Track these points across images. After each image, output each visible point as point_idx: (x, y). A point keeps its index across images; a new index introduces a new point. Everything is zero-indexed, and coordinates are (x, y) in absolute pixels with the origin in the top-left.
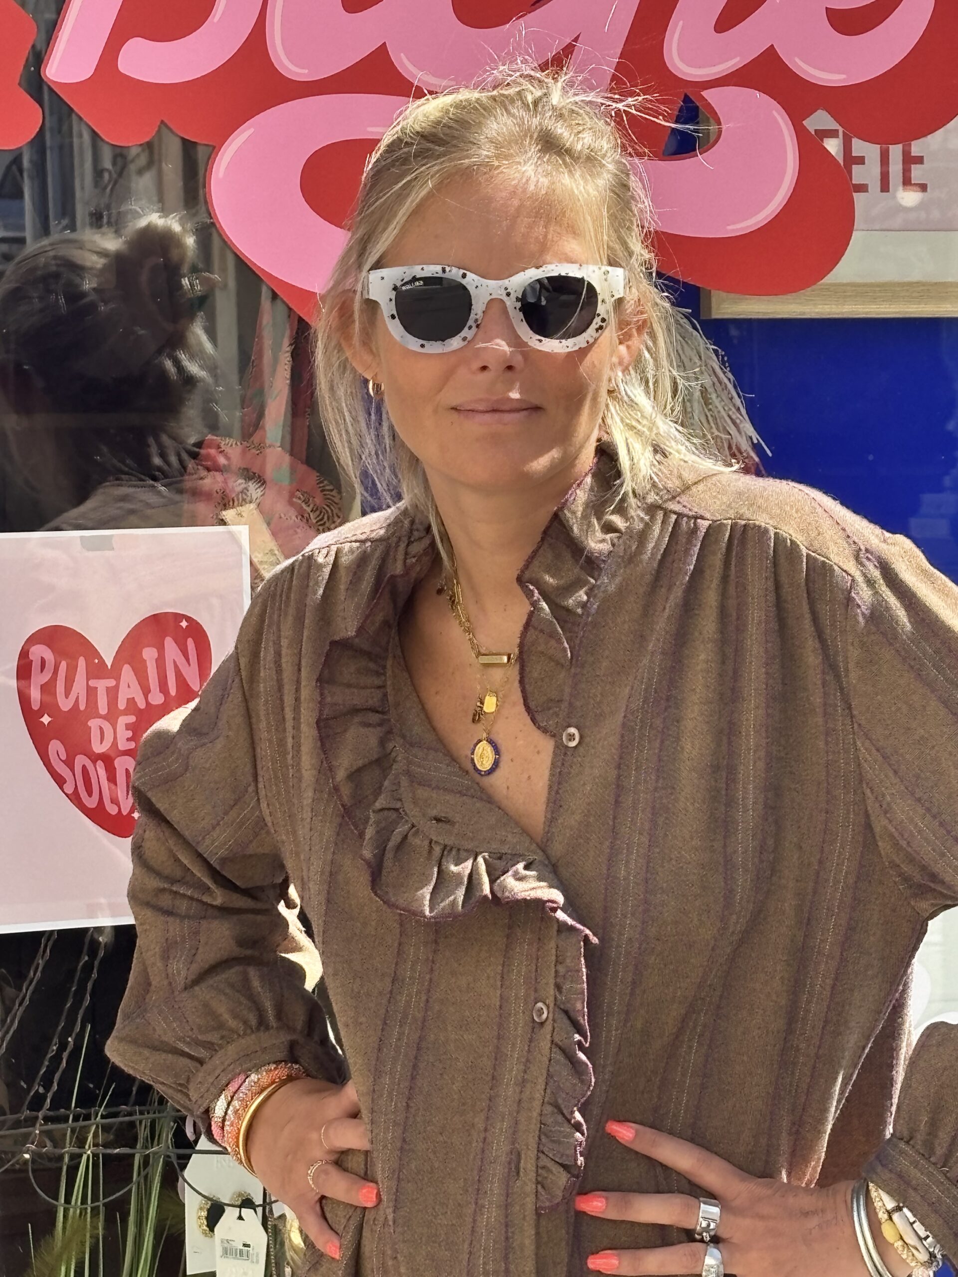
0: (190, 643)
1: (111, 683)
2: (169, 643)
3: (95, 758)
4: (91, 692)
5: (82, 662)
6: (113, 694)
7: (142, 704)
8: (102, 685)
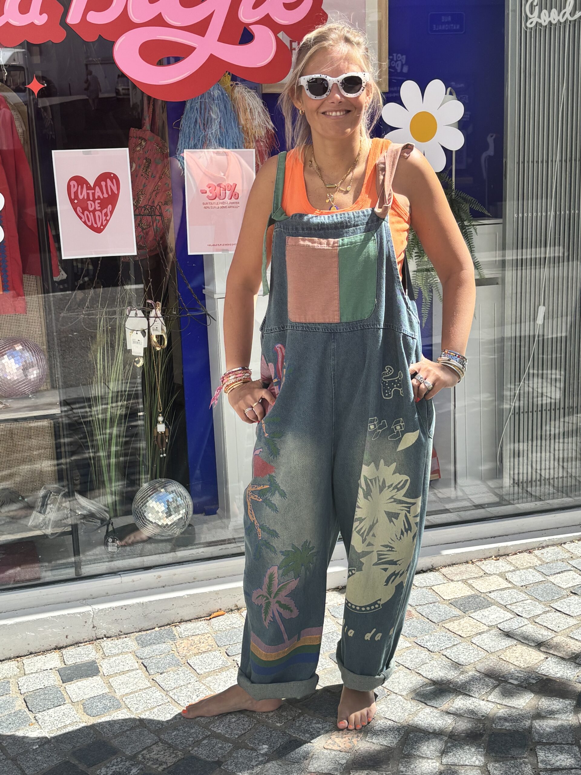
0: (114, 180)
1: (93, 191)
2: (108, 180)
3: (90, 212)
5: (85, 185)
6: (94, 194)
7: (102, 197)
8: (91, 192)
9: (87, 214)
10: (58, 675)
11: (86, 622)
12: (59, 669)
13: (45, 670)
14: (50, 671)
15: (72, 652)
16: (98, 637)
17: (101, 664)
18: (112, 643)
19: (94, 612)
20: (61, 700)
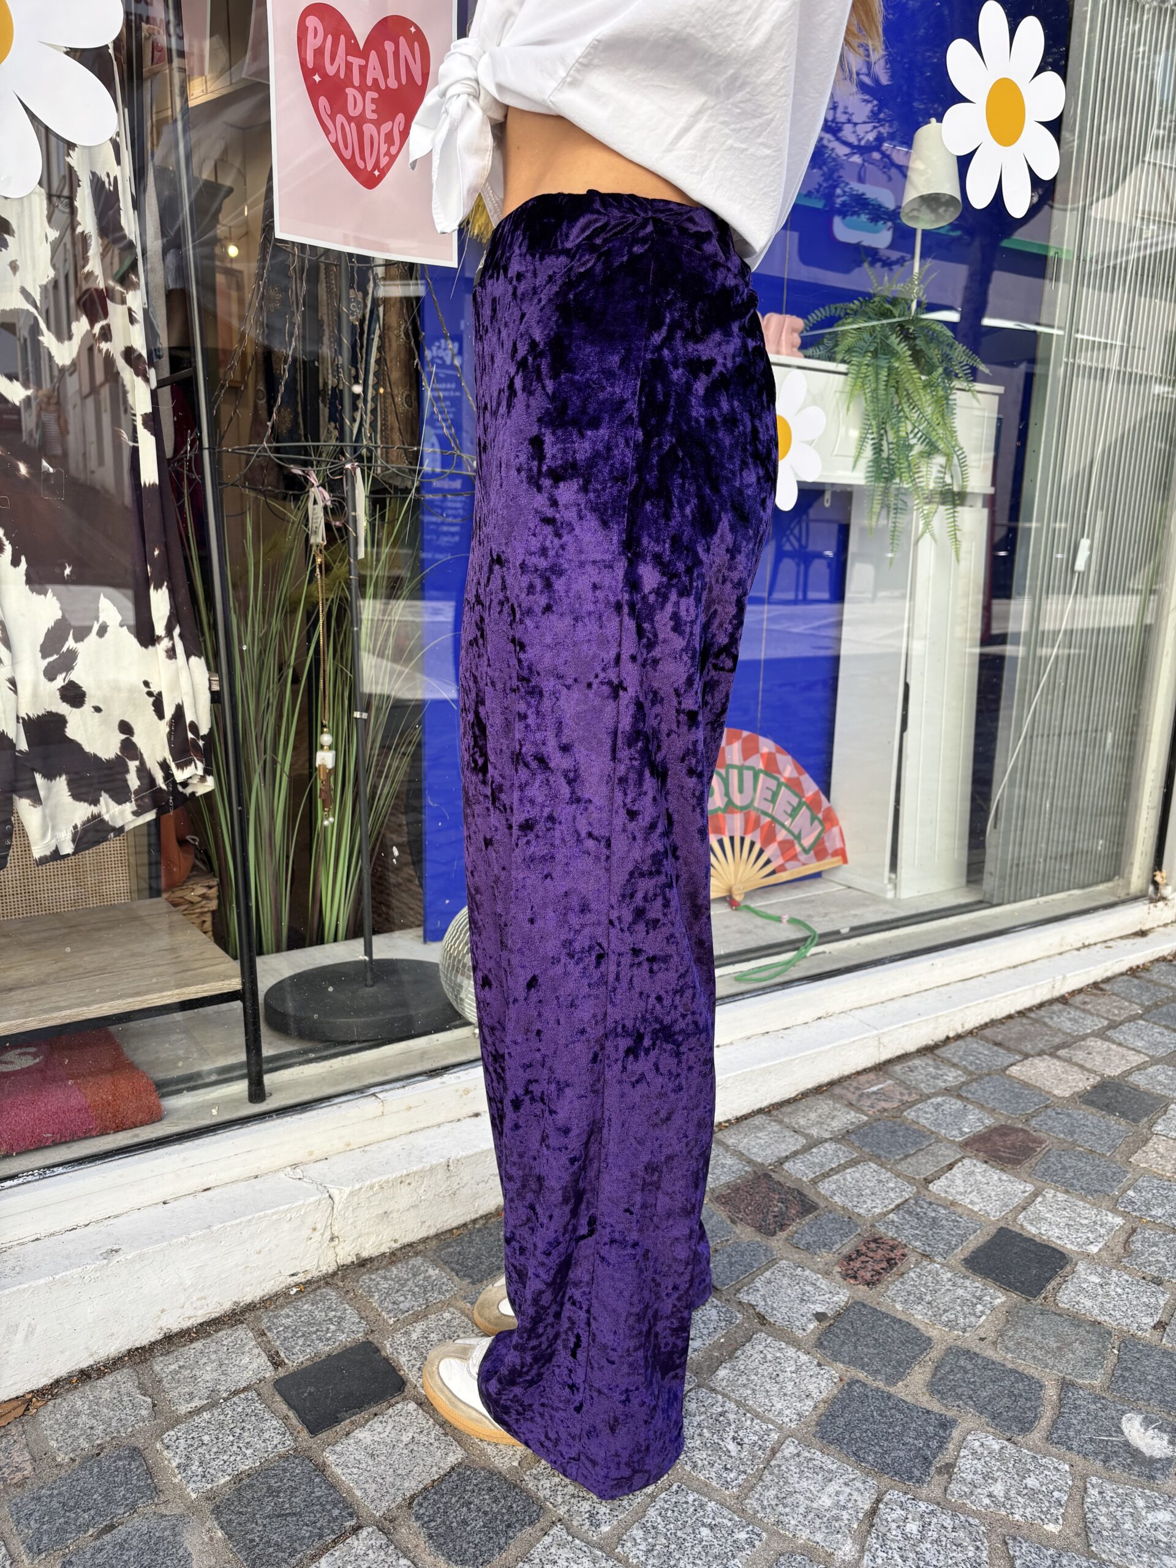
0: (417, 48)
1: (362, 62)
2: (402, 40)
3: (350, 119)
4: (349, 66)
5: (342, 38)
6: (363, 70)
7: (382, 86)
8: (357, 62)
9: (342, 125)
10: (283, 1408)
11: (314, 1229)
12: (280, 1385)
13: (236, 1393)
14: (252, 1394)
15: (288, 1316)
16: (340, 1262)
17: (389, 1350)
18: (385, 1278)
19: (336, 1200)
20: (336, 1512)
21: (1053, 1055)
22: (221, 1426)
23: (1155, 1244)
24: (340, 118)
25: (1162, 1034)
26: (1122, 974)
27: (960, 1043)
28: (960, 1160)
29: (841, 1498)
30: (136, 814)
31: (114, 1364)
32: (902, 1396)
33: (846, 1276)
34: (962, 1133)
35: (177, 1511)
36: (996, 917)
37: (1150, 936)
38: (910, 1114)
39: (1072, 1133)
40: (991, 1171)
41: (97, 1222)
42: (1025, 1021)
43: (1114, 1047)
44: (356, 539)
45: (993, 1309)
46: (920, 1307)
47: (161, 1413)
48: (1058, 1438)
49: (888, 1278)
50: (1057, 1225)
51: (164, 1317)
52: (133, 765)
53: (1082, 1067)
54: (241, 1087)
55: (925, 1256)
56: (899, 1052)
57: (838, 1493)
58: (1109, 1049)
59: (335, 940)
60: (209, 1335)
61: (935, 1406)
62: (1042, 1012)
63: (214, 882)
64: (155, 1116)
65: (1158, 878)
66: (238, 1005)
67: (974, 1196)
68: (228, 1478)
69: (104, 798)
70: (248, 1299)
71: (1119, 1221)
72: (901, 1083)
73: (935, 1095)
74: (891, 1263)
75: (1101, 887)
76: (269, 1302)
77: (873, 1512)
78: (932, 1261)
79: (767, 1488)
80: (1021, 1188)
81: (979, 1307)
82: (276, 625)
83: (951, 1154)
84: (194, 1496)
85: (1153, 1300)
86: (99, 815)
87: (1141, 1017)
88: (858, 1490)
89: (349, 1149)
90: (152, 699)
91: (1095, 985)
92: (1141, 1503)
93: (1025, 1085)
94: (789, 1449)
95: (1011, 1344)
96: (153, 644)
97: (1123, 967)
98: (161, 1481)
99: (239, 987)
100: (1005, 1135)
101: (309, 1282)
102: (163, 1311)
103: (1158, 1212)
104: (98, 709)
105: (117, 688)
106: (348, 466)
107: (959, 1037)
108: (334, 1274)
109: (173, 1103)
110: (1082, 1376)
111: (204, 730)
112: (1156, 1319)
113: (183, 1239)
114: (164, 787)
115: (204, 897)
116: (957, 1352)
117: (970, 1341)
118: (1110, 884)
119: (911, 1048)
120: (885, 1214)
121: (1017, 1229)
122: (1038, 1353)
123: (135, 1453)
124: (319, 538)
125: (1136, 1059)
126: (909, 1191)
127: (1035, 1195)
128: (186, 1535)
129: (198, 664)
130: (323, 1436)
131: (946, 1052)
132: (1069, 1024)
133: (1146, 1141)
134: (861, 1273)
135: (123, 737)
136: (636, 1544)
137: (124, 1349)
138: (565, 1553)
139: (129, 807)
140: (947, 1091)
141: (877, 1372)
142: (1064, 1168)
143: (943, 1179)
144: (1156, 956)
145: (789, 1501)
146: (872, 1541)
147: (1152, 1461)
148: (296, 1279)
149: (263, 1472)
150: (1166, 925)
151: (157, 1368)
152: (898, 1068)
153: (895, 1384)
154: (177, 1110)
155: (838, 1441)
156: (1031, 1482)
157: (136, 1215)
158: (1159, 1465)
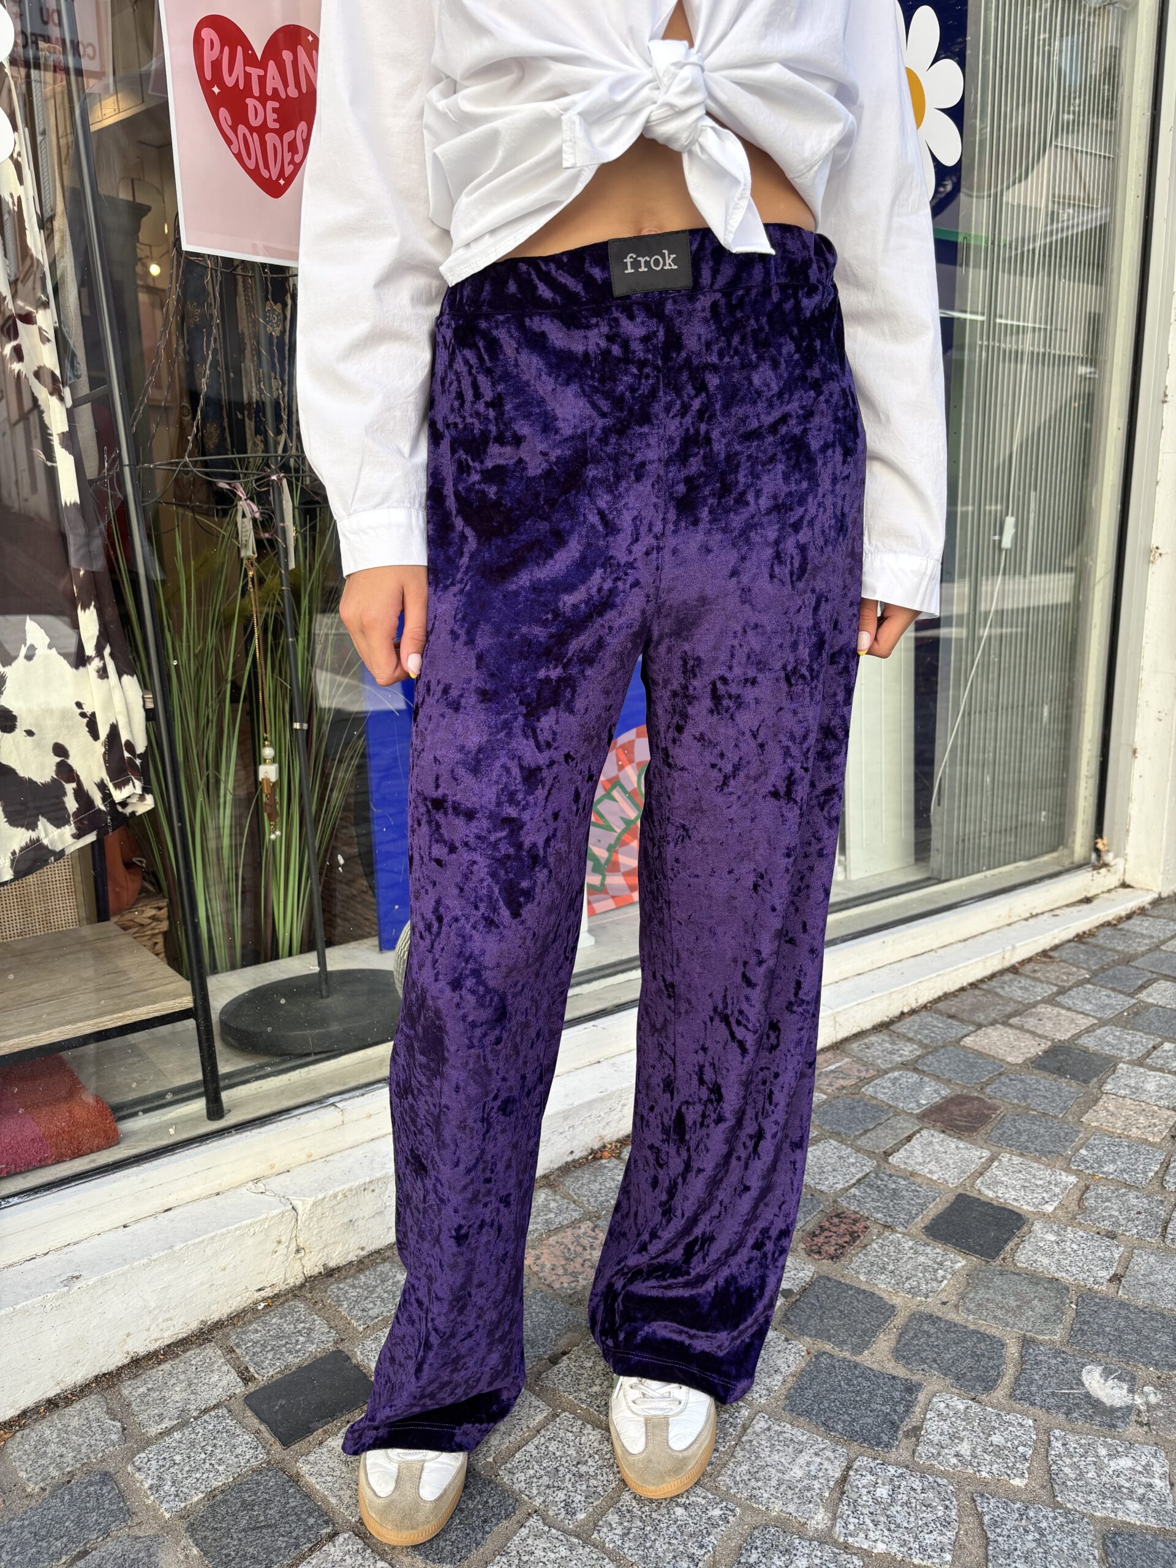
1: (262, 73)
2: (300, 49)
3: (252, 130)
4: (248, 76)
5: (239, 49)
6: (262, 80)
7: (283, 95)
8: (255, 72)
9: (244, 135)
10: (255, 1422)
11: (279, 1242)
12: (250, 1400)
13: (206, 1411)
14: (223, 1411)
15: (256, 1331)
16: (308, 1273)
17: (360, 1357)
18: (354, 1286)
19: (300, 1211)
20: (311, 1521)
21: (1005, 1024)
22: (193, 1444)
23: (1108, 1200)
24: (242, 129)
25: (1108, 996)
26: (1069, 941)
27: (915, 1017)
28: (918, 1131)
29: (812, 1468)
30: (77, 836)
31: (82, 1391)
32: (868, 1364)
33: (809, 1252)
34: (919, 1105)
35: (151, 1532)
36: (944, 893)
37: (1095, 902)
38: (868, 1090)
39: (1025, 1098)
40: (948, 1140)
41: (57, 1250)
42: (977, 992)
43: (1063, 1012)
44: (286, 550)
45: (954, 1273)
46: (883, 1277)
47: (131, 1436)
48: (1021, 1394)
49: (852, 1251)
50: (1014, 1188)
51: (130, 1341)
52: (70, 787)
53: (1033, 1033)
54: (199, 1106)
55: (886, 1226)
56: (855, 1030)
57: (808, 1464)
58: (1059, 1014)
59: (290, 954)
60: (177, 1356)
61: (901, 1372)
62: (993, 983)
63: (164, 903)
64: (112, 1140)
65: (1100, 846)
66: (191, 1023)
67: (932, 1166)
68: (201, 1495)
69: (42, 823)
70: (215, 1317)
71: (1073, 1179)
72: (859, 1060)
73: (892, 1070)
74: (854, 1237)
75: (1046, 858)
76: (238, 1319)
77: (844, 1479)
78: (894, 1231)
79: (739, 1464)
80: (977, 1154)
81: (941, 1272)
82: (211, 640)
83: (909, 1126)
84: (167, 1516)
85: (1108, 1254)
86: (38, 840)
87: (1088, 981)
88: (828, 1459)
89: (311, 1160)
90: (85, 720)
91: (1044, 953)
92: (1103, 1452)
93: (980, 1054)
94: (760, 1424)
95: (972, 1306)
96: (84, 665)
97: (1070, 934)
98: (133, 1503)
99: (191, 1005)
100: (961, 1104)
101: (277, 1296)
102: (128, 1335)
103: (1111, 1168)
104: (30, 733)
105: (49, 711)
106: (274, 477)
107: (913, 1012)
108: (302, 1286)
109: (129, 1126)
110: (1042, 1332)
111: (140, 748)
112: (1112, 1272)
113: (145, 1261)
114: (103, 808)
115: (154, 918)
116: (920, 1318)
117: (932, 1305)
118: (1055, 855)
119: (868, 1025)
120: (847, 1189)
121: (975, 1194)
122: (999, 1313)
123: (106, 1477)
124: (249, 551)
125: (1085, 1022)
126: (869, 1165)
127: (992, 1160)
128: (161, 1555)
129: (130, 682)
130: (296, 1447)
131: (900, 1027)
132: (1020, 993)
133: (1096, 1101)
134: (826, 1247)
135: (58, 759)
136: (612, 1529)
137: (91, 1375)
138: (542, 1543)
139: (69, 830)
140: (904, 1066)
141: (844, 1342)
142: (1019, 1132)
143: (902, 1151)
144: (1101, 921)
145: (761, 1474)
146: (844, 1508)
147: (1112, 1410)
148: (263, 1294)
149: (237, 1486)
150: (1109, 891)
151: (125, 1392)
152: (855, 1046)
153: (861, 1353)
154: (134, 1133)
155: (807, 1413)
156: (996, 1439)
157: (96, 1240)
158: (1119, 1414)
